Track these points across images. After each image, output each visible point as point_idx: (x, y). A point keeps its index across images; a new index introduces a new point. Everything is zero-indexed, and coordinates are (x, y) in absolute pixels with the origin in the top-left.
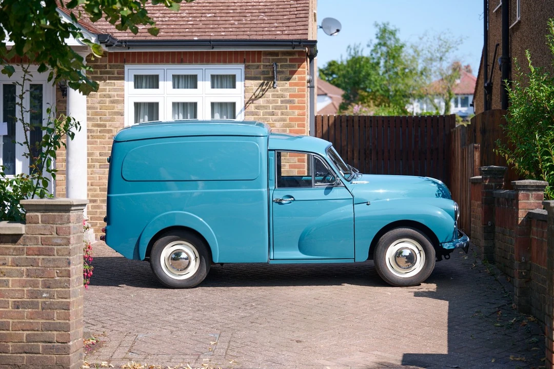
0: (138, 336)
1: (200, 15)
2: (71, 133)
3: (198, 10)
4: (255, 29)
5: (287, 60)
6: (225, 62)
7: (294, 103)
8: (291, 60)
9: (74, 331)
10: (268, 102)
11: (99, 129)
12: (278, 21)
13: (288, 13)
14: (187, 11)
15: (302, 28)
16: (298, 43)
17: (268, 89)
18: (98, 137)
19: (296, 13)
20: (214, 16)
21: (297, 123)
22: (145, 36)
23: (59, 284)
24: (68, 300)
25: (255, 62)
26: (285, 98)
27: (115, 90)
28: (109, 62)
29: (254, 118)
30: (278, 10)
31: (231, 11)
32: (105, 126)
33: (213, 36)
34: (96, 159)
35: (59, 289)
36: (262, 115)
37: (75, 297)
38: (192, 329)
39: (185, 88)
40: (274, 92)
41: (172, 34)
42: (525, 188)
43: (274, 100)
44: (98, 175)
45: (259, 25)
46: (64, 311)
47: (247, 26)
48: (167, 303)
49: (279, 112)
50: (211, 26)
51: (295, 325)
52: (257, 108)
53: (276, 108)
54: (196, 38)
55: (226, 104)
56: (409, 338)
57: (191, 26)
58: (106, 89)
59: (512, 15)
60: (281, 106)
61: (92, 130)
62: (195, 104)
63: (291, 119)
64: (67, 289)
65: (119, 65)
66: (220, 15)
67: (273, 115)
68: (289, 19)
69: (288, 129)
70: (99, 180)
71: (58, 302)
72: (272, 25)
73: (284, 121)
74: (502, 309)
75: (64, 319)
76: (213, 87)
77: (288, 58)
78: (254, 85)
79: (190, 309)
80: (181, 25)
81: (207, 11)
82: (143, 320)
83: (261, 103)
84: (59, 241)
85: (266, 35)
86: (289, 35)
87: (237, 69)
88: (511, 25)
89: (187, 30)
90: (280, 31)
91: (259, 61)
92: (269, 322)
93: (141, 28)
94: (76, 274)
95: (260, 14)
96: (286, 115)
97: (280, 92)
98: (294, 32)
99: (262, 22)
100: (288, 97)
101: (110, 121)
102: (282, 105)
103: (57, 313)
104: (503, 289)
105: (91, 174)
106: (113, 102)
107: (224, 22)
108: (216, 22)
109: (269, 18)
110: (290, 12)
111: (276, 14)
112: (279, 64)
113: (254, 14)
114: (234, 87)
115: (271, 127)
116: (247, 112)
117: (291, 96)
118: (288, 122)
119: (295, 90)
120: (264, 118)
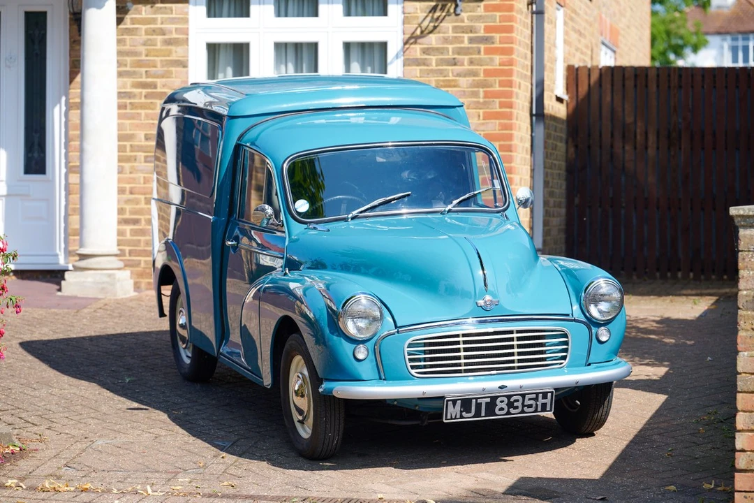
7: (493, 43)
10: (446, 40)
11: (144, 91)
17: (445, 16)
18: (143, 106)
21: (497, 79)
26: (476, 32)
27: (173, 21)
29: (421, 70)
32: (155, 87)
34: (138, 146)
36: (434, 64)
39: (298, 16)
40: (456, 22)
43: (456, 37)
44: (142, 175)
49: (466, 58)
52: (426, 51)
53: (460, 51)
55: (371, 44)
58: (157, 19)
60: (468, 48)
61: (130, 93)
62: (314, 47)
63: (487, 73)
67: (455, 64)
69: (481, 90)
70: (144, 183)
73: (474, 76)
76: (347, 14)
78: (420, 10)
83: (434, 42)
96: (478, 65)
97: (467, 23)
100: (482, 31)
101: (163, 77)
102: (470, 45)
105: (131, 173)
106: (169, 42)
114: (385, 13)
115: (450, 86)
116: (408, 59)
117: (487, 29)
118: (482, 77)
119: (495, 19)
120: (439, 70)
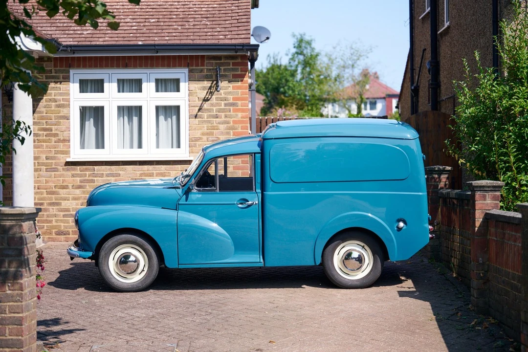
0: (93, 348)
1: (143, 20)
2: (21, 138)
3: (141, 15)
4: (198, 34)
5: (230, 64)
6: (169, 66)
7: (237, 106)
8: (234, 64)
9: (27, 347)
10: (212, 105)
11: (45, 133)
12: (220, 26)
13: (230, 18)
14: (131, 17)
15: (244, 32)
16: (241, 47)
18: (44, 141)
19: (238, 18)
20: (158, 22)
21: (240, 125)
22: (90, 41)
23: (11, 298)
24: (21, 315)
25: (198, 66)
26: (228, 101)
27: (61, 94)
28: (54, 67)
29: (199, 121)
30: (220, 15)
31: (174, 17)
32: (51, 130)
33: (157, 40)
34: (42, 163)
35: (11, 304)
36: (206, 118)
37: (28, 311)
38: (148, 338)
39: (130, 92)
40: (218, 95)
41: (117, 39)
42: (482, 188)
43: (217, 103)
44: (44, 179)
45: (202, 30)
46: (16, 326)
47: (190, 30)
48: (119, 309)
49: (223, 114)
50: (155, 31)
51: (253, 332)
52: (201, 111)
53: (219, 111)
54: (140, 43)
55: (170, 107)
56: (372, 344)
57: (135, 31)
58: (52, 93)
59: (440, 21)
60: (224, 109)
61: (38, 134)
62: (140, 108)
63: (234, 122)
64: (19, 304)
65: (64, 70)
66: (163, 20)
67: (217, 118)
68: (231, 24)
69: (231, 131)
70: (46, 183)
71: (10, 317)
72: (214, 30)
73: (227, 124)
74: (460, 310)
75: (17, 336)
76: (157, 91)
77: (231, 61)
78: (198, 88)
79: (145, 315)
80: (125, 30)
81: (151, 17)
82: (96, 328)
83: (205, 106)
84: (10, 252)
85: (209, 39)
86: (231, 39)
87: (181, 73)
88: (439, 30)
89: (131, 35)
90: (223, 35)
91: (203, 65)
92: (226, 329)
93: (86, 33)
94: (29, 287)
95: (202, 19)
96: (229, 118)
97: (223, 96)
98: (236, 37)
99: (205, 27)
100: (231, 100)
101: (56, 125)
102: (225, 107)
103: (9, 328)
104: (455, 289)
105: (38, 178)
106: (59, 106)
107: (167, 27)
108: (160, 27)
109: (211, 23)
110: (232, 17)
111: (218, 19)
112: (222, 68)
113: (196, 20)
114: (178, 90)
115: (214, 129)
116: (191, 115)
117: (234, 99)
118: (232, 124)
119: (238, 93)
120: (208, 120)
